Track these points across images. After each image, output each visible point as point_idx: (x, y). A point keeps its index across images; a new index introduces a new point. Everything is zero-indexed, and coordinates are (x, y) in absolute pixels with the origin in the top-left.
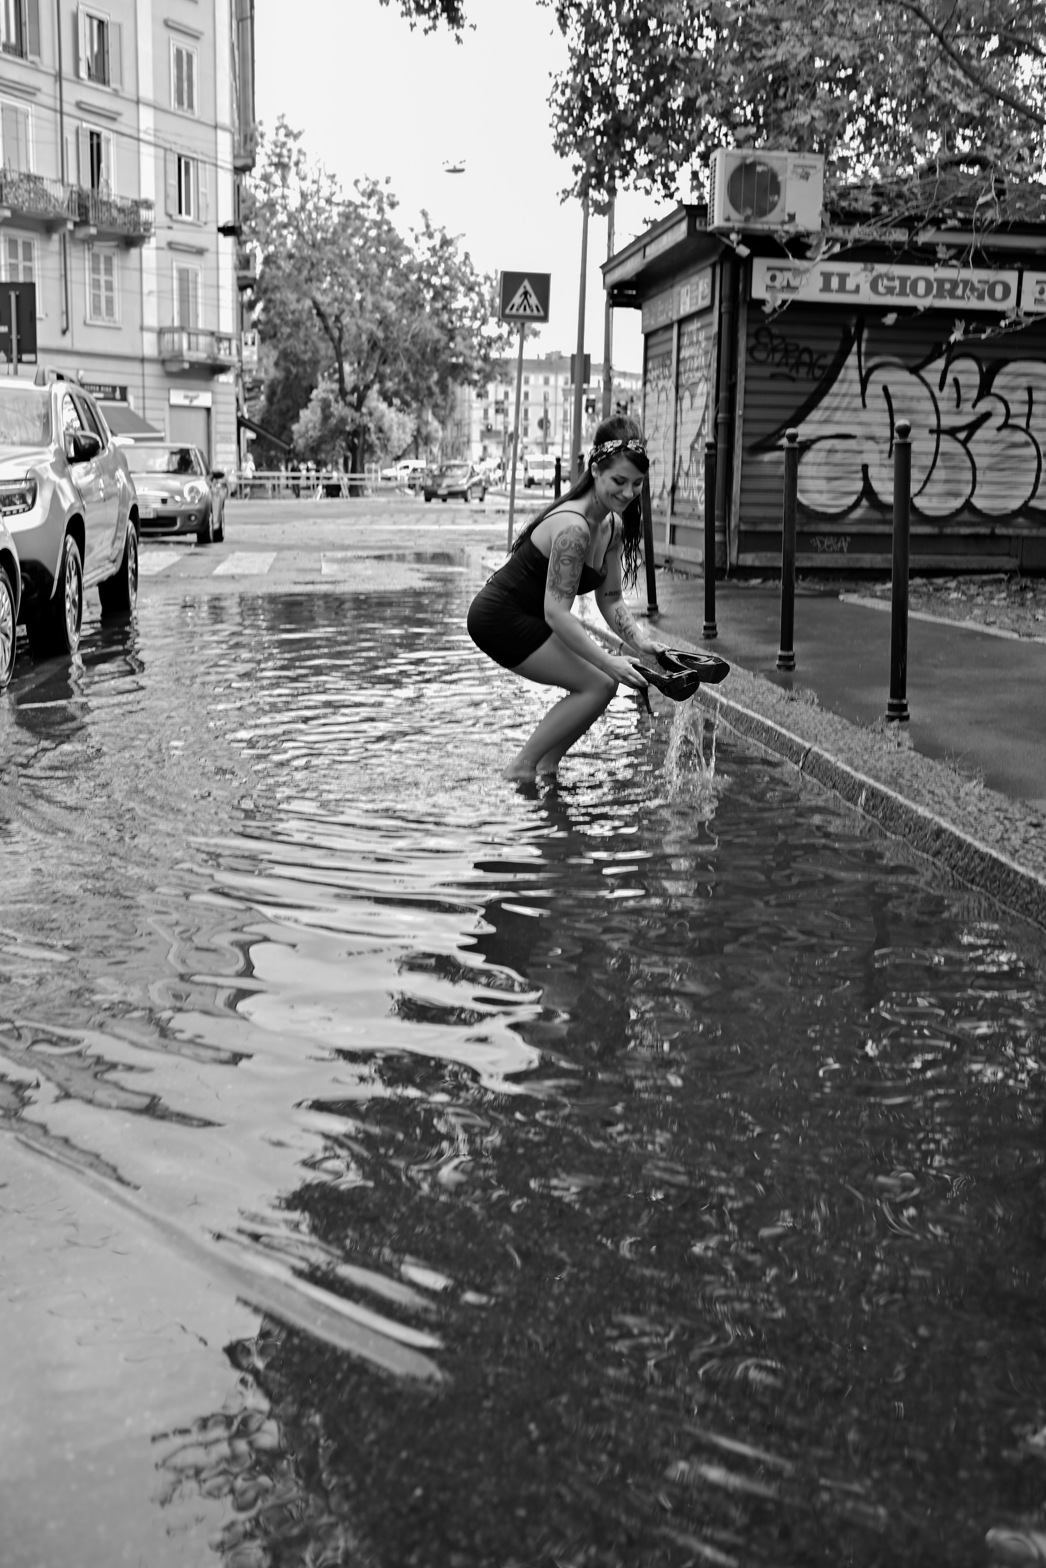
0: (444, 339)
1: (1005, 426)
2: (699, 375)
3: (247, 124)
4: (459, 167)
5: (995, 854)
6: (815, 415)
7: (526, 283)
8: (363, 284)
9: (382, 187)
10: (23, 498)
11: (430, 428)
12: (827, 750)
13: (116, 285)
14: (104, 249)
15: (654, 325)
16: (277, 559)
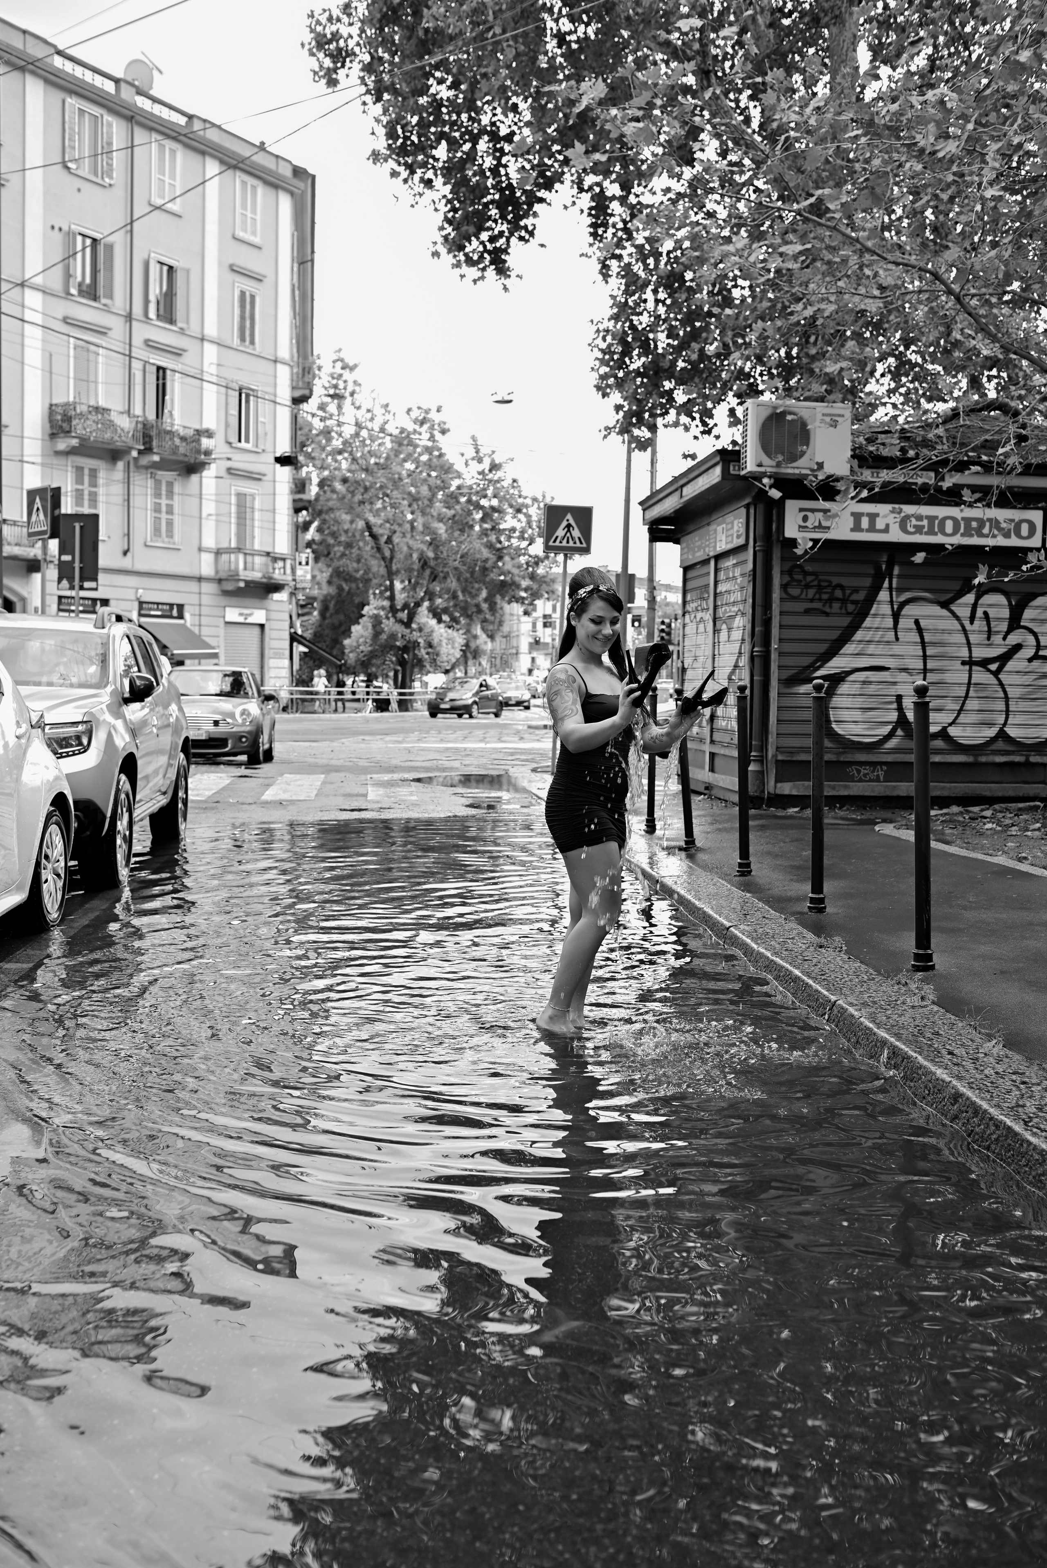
0: (493, 559)
1: (1036, 657)
2: (735, 609)
3: (305, 358)
4: (507, 398)
5: (1009, 1122)
6: (849, 648)
7: (569, 516)
8: (415, 506)
9: (433, 415)
10: (78, 738)
11: (478, 642)
12: (851, 1004)
13: (176, 510)
14: (165, 476)
15: (692, 559)
16: (324, 783)
